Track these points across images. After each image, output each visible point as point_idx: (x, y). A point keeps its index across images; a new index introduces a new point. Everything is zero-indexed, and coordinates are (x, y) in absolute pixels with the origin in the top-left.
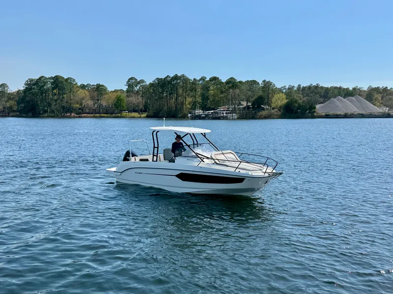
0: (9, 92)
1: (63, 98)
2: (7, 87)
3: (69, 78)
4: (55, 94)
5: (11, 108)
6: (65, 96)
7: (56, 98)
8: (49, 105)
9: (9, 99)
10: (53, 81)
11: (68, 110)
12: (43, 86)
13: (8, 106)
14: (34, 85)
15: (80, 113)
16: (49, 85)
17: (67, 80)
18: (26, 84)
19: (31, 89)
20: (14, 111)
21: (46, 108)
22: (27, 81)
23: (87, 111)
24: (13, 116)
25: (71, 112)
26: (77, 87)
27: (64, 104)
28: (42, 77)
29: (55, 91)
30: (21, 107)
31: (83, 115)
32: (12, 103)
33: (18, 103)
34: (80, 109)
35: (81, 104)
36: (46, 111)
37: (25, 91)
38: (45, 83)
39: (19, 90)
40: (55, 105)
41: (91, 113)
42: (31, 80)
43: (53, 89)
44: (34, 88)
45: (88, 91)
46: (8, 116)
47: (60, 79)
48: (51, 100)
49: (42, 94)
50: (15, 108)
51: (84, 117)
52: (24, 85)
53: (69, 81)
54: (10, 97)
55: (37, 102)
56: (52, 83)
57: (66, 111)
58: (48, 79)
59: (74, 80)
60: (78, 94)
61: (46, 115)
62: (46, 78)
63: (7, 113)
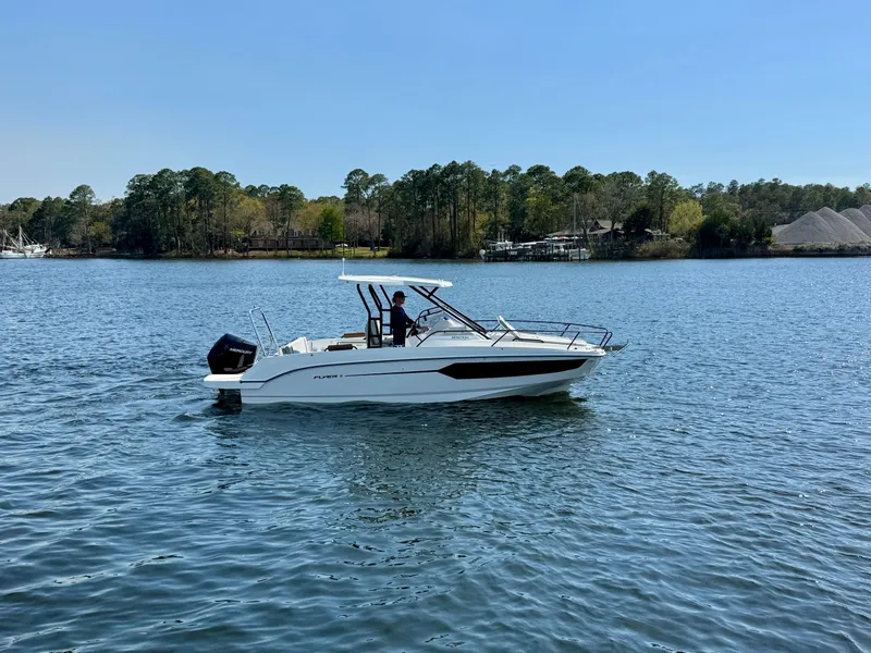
0: (94, 204)
1: (210, 215)
2: (91, 192)
4: (193, 209)
5: (99, 237)
6: (213, 211)
7: (194, 216)
8: (181, 231)
9: (96, 219)
10: (187, 179)
11: (221, 242)
12: (168, 190)
13: (94, 233)
14: (148, 188)
15: (245, 249)
16: (180, 189)
17: (217, 177)
18: (130, 187)
19: (141, 197)
20: (106, 245)
21: (174, 239)
22: (133, 180)
23: (261, 244)
24: (101, 257)
25: (227, 247)
26: (240, 192)
27: (212, 230)
28: (165, 171)
29: (192, 201)
30: (120, 237)
31: (251, 253)
32: (102, 226)
33: (115, 228)
34: (245, 240)
35: (247, 230)
36: (172, 246)
37: (129, 202)
38: (172, 184)
39: (117, 200)
40: (194, 232)
41: (270, 250)
42: (142, 178)
43: (189, 196)
44: (148, 195)
45: (265, 201)
46: (94, 257)
47: (204, 176)
48: (184, 220)
49: (165, 206)
50: (108, 238)
51: (253, 257)
52: (126, 189)
53: (222, 180)
54: (98, 214)
55: (155, 224)
56: (187, 185)
57: (215, 245)
58: (177, 175)
59: (233, 178)
60: (241, 209)
61: (174, 253)
62: (172, 173)
63: (90, 249)
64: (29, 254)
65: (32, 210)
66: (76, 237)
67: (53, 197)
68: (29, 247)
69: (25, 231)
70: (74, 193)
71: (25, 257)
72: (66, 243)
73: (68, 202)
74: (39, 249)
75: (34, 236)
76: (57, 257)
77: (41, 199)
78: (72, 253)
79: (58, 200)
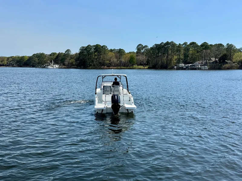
0: (71, 54)
1: (100, 57)
2: (70, 51)
4: (96, 55)
5: (72, 63)
6: (101, 56)
7: (96, 57)
8: (93, 61)
9: (71, 58)
10: (95, 47)
12: (90, 50)
13: (71, 62)
14: (85, 50)
15: (109, 66)
16: (93, 50)
17: (102, 47)
18: (80, 50)
19: (83, 52)
20: (74, 65)
21: (91, 63)
22: (81, 48)
23: (113, 65)
25: (104, 66)
26: (108, 51)
27: (101, 61)
28: (89, 45)
29: (96, 53)
30: (77, 63)
31: (111, 67)
32: (73, 60)
33: (76, 61)
34: (109, 64)
35: (110, 61)
36: (91, 65)
37: (80, 54)
38: (91, 49)
39: (77, 53)
40: (96, 61)
41: (116, 66)
42: (83, 47)
43: (95, 52)
44: (85, 52)
45: (114, 53)
46: (71, 68)
47: (99, 47)
48: (94, 58)
49: (89, 55)
50: (74, 63)
51: (111, 69)
53: (104, 47)
54: (72, 57)
55: (86, 60)
56: (95, 49)
57: (102, 65)
58: (92, 46)
59: (106, 47)
60: (108, 55)
61: (91, 67)
62: (91, 46)
63: (70, 66)
64: (54, 67)
65: (55, 56)
66: (66, 63)
68: (55, 65)
69: (54, 61)
70: (66, 51)
72: (64, 65)
73: (64, 54)
74: (57, 66)
75: (56, 63)
76: (61, 68)
77: (58, 53)
78: (65, 67)
79: (62, 53)
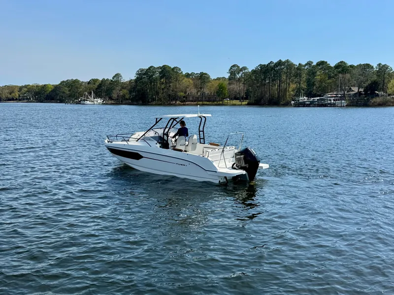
0: (122, 81)
1: (170, 86)
2: (121, 76)
3: (175, 68)
4: (163, 83)
5: (124, 96)
6: (171, 84)
7: (163, 86)
8: (157, 93)
9: (123, 88)
10: (161, 70)
11: (174, 98)
12: (152, 76)
13: (122, 94)
14: (144, 74)
15: (184, 101)
16: (157, 75)
17: (173, 69)
18: (137, 74)
19: (141, 78)
20: (127, 99)
21: (154, 97)
22: (138, 71)
23: (191, 99)
25: (176, 100)
26: (182, 76)
27: (170, 92)
28: (151, 67)
29: (162, 80)
30: (132, 96)
31: (187, 103)
32: (125, 91)
33: (130, 92)
34: (184, 97)
35: (185, 93)
36: (154, 100)
37: (137, 80)
38: (154, 73)
39: (131, 80)
40: (163, 93)
41: (195, 101)
42: (142, 70)
43: (161, 78)
44: (144, 77)
45: (193, 79)
46: (122, 104)
47: (168, 69)
48: (159, 88)
49: (151, 83)
50: (127, 96)
51: (188, 105)
52: (135, 75)
53: (175, 70)
54: (123, 86)
55: (146, 90)
56: (160, 73)
57: (172, 99)
58: (156, 69)
59: (180, 69)
60: (183, 83)
61: (154, 103)
62: (154, 68)
63: (120, 101)
64: (95, 102)
65: (97, 84)
66: (115, 96)
67: (106, 79)
68: (96, 99)
69: (94, 93)
70: (114, 77)
71: (94, 104)
72: (111, 98)
73: (111, 81)
74: (100, 101)
75: (98, 95)
76: (107, 104)
77: (101, 79)
78: (113, 102)
79: (108, 80)
